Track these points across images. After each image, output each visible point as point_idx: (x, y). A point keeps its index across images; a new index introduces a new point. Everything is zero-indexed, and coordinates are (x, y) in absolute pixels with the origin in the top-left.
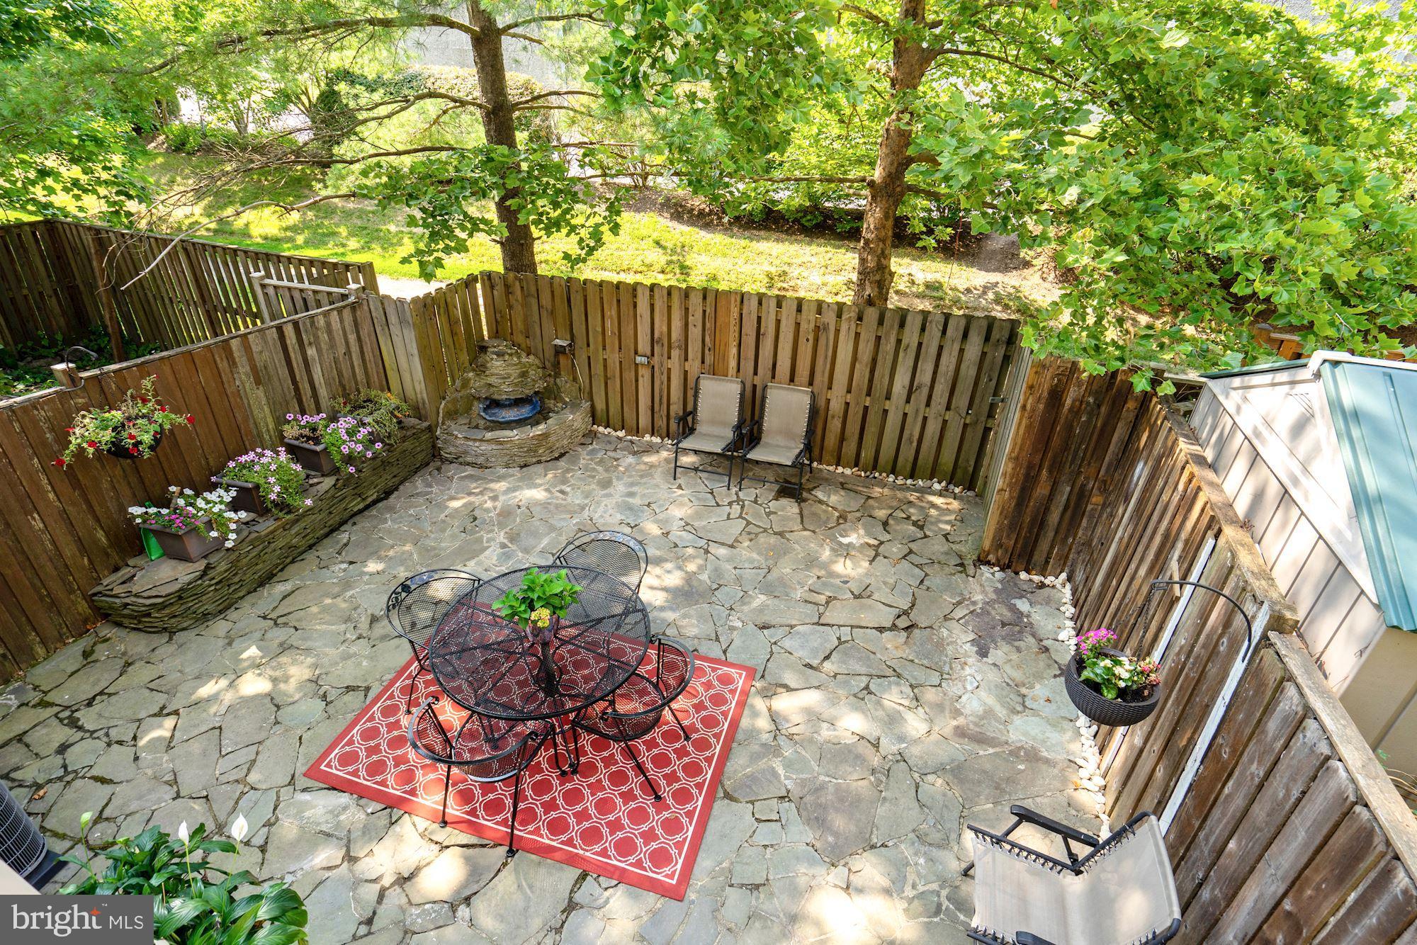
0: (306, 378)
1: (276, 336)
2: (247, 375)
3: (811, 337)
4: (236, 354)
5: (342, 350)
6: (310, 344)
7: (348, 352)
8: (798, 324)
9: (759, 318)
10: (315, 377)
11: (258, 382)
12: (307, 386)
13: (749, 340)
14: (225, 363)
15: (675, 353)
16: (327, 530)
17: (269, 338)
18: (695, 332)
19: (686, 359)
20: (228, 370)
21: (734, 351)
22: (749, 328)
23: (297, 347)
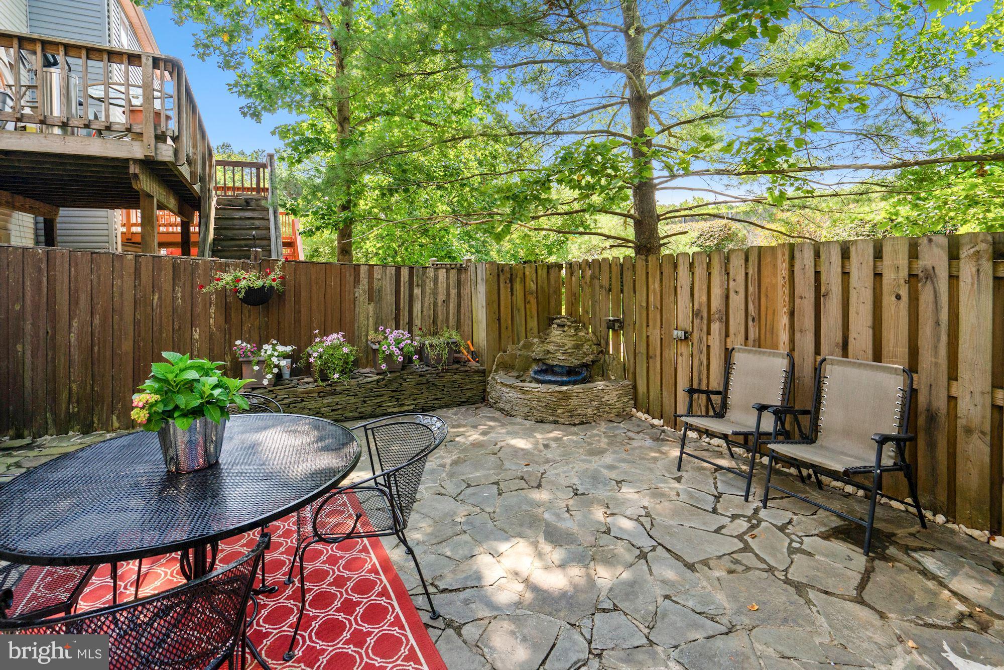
0: (407, 308)
1: (393, 272)
2: (364, 291)
3: (904, 292)
4: (362, 275)
5: (441, 297)
6: (418, 285)
7: (446, 302)
8: (878, 276)
9: (817, 274)
10: (415, 310)
11: (370, 299)
12: (407, 314)
13: (806, 306)
14: (352, 279)
15: (716, 327)
16: (356, 414)
17: (388, 272)
18: (737, 301)
19: (727, 335)
20: (352, 284)
21: (784, 320)
22: (806, 287)
23: (407, 284)
